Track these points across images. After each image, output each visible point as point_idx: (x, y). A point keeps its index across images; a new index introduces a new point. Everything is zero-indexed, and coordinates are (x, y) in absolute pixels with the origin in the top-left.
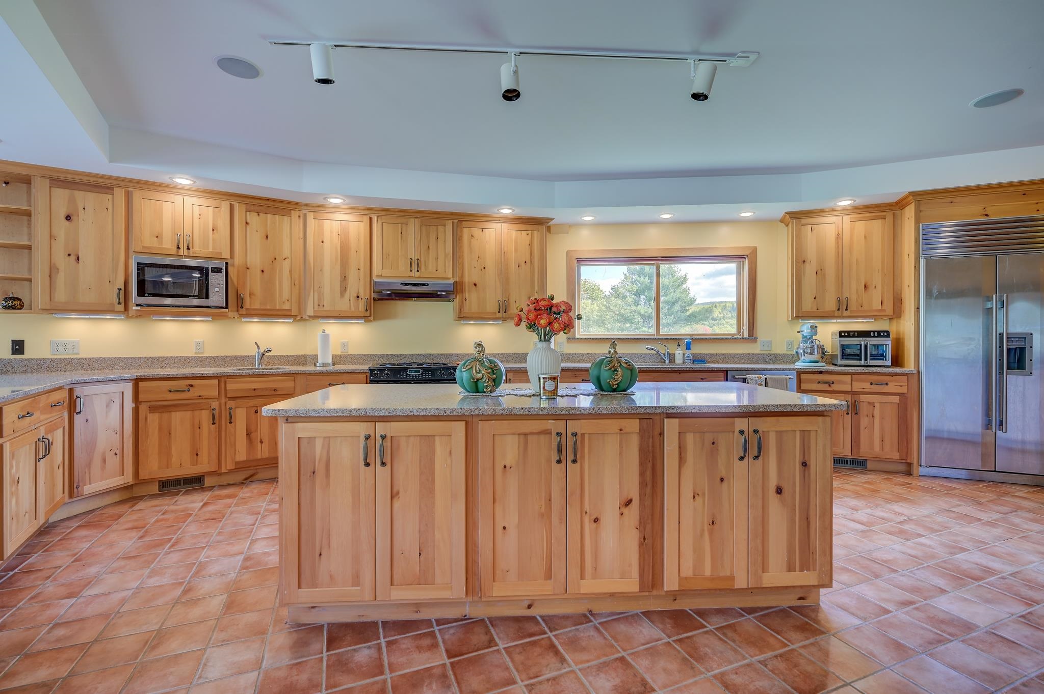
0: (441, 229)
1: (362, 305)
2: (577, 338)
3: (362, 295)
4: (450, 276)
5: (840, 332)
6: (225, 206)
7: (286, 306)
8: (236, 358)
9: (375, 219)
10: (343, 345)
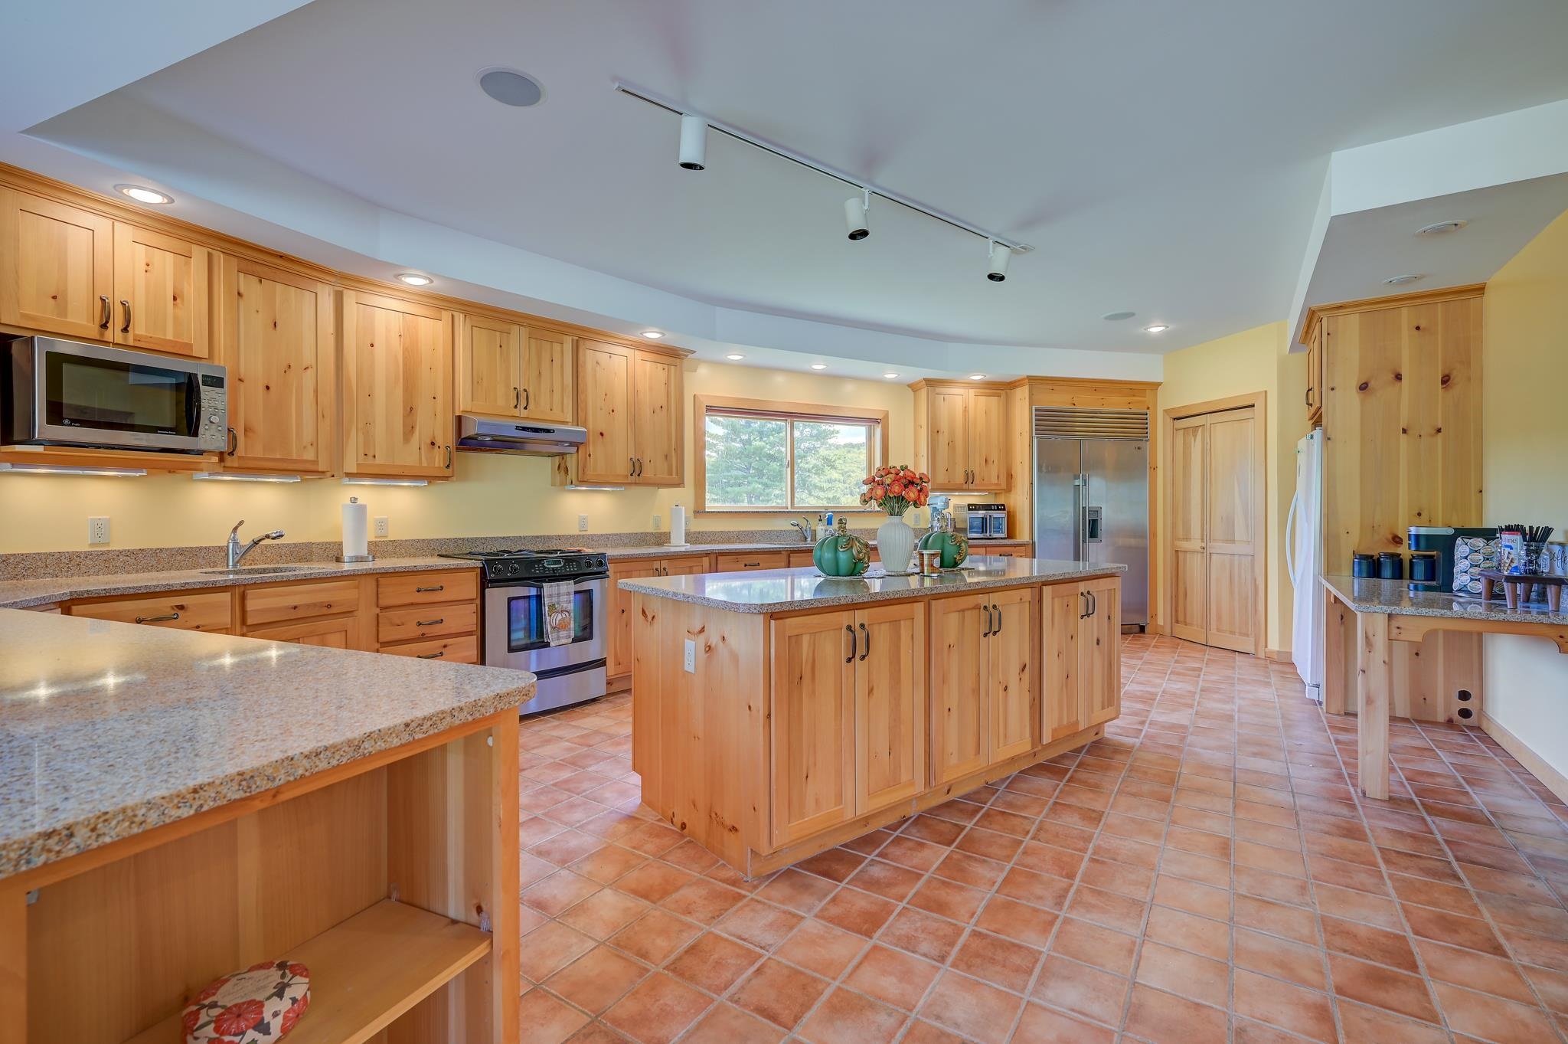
0: (557, 347)
1: (438, 459)
2: (708, 512)
3: (439, 441)
4: (567, 414)
5: (969, 505)
6: (198, 255)
7: (309, 455)
8: (181, 551)
9: (460, 318)
10: (381, 524)
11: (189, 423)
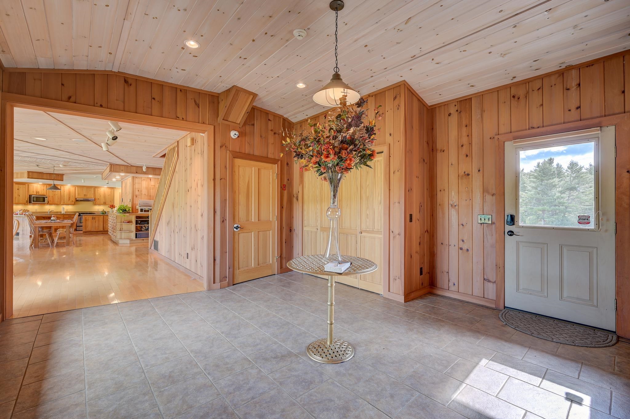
0: (91, 189)
1: (73, 203)
3: (74, 201)
4: (93, 197)
6: (45, 186)
7: (57, 203)
8: (44, 212)
9: (76, 187)
10: (67, 210)
11: (44, 201)
